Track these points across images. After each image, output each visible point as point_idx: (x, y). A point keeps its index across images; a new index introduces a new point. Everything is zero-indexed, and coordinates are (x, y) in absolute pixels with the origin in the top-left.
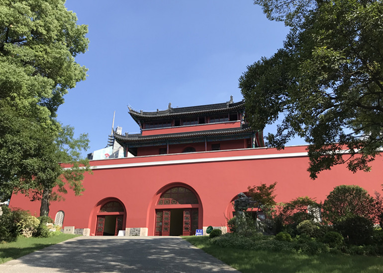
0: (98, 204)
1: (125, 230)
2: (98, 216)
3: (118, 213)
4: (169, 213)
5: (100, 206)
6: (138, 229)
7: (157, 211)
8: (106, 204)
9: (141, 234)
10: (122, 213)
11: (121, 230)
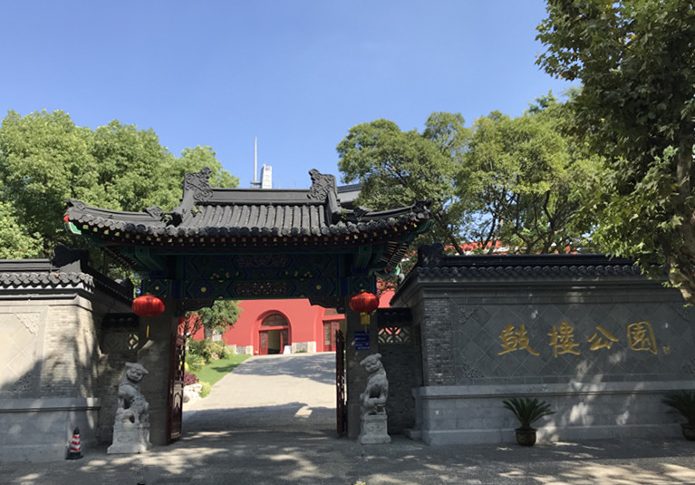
0: (259, 319)
1: (291, 345)
2: (260, 332)
3: (281, 327)
4: (338, 324)
5: (261, 321)
6: (305, 343)
7: (325, 322)
8: (267, 318)
9: (309, 350)
10: (286, 327)
11: (287, 344)
